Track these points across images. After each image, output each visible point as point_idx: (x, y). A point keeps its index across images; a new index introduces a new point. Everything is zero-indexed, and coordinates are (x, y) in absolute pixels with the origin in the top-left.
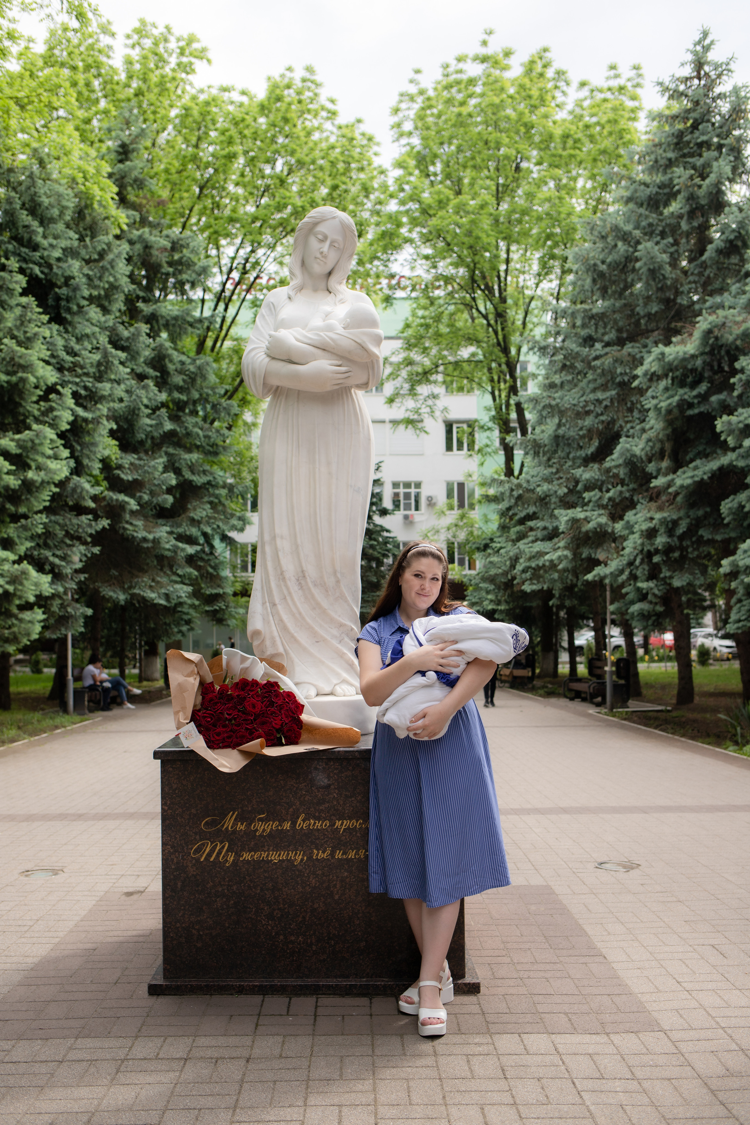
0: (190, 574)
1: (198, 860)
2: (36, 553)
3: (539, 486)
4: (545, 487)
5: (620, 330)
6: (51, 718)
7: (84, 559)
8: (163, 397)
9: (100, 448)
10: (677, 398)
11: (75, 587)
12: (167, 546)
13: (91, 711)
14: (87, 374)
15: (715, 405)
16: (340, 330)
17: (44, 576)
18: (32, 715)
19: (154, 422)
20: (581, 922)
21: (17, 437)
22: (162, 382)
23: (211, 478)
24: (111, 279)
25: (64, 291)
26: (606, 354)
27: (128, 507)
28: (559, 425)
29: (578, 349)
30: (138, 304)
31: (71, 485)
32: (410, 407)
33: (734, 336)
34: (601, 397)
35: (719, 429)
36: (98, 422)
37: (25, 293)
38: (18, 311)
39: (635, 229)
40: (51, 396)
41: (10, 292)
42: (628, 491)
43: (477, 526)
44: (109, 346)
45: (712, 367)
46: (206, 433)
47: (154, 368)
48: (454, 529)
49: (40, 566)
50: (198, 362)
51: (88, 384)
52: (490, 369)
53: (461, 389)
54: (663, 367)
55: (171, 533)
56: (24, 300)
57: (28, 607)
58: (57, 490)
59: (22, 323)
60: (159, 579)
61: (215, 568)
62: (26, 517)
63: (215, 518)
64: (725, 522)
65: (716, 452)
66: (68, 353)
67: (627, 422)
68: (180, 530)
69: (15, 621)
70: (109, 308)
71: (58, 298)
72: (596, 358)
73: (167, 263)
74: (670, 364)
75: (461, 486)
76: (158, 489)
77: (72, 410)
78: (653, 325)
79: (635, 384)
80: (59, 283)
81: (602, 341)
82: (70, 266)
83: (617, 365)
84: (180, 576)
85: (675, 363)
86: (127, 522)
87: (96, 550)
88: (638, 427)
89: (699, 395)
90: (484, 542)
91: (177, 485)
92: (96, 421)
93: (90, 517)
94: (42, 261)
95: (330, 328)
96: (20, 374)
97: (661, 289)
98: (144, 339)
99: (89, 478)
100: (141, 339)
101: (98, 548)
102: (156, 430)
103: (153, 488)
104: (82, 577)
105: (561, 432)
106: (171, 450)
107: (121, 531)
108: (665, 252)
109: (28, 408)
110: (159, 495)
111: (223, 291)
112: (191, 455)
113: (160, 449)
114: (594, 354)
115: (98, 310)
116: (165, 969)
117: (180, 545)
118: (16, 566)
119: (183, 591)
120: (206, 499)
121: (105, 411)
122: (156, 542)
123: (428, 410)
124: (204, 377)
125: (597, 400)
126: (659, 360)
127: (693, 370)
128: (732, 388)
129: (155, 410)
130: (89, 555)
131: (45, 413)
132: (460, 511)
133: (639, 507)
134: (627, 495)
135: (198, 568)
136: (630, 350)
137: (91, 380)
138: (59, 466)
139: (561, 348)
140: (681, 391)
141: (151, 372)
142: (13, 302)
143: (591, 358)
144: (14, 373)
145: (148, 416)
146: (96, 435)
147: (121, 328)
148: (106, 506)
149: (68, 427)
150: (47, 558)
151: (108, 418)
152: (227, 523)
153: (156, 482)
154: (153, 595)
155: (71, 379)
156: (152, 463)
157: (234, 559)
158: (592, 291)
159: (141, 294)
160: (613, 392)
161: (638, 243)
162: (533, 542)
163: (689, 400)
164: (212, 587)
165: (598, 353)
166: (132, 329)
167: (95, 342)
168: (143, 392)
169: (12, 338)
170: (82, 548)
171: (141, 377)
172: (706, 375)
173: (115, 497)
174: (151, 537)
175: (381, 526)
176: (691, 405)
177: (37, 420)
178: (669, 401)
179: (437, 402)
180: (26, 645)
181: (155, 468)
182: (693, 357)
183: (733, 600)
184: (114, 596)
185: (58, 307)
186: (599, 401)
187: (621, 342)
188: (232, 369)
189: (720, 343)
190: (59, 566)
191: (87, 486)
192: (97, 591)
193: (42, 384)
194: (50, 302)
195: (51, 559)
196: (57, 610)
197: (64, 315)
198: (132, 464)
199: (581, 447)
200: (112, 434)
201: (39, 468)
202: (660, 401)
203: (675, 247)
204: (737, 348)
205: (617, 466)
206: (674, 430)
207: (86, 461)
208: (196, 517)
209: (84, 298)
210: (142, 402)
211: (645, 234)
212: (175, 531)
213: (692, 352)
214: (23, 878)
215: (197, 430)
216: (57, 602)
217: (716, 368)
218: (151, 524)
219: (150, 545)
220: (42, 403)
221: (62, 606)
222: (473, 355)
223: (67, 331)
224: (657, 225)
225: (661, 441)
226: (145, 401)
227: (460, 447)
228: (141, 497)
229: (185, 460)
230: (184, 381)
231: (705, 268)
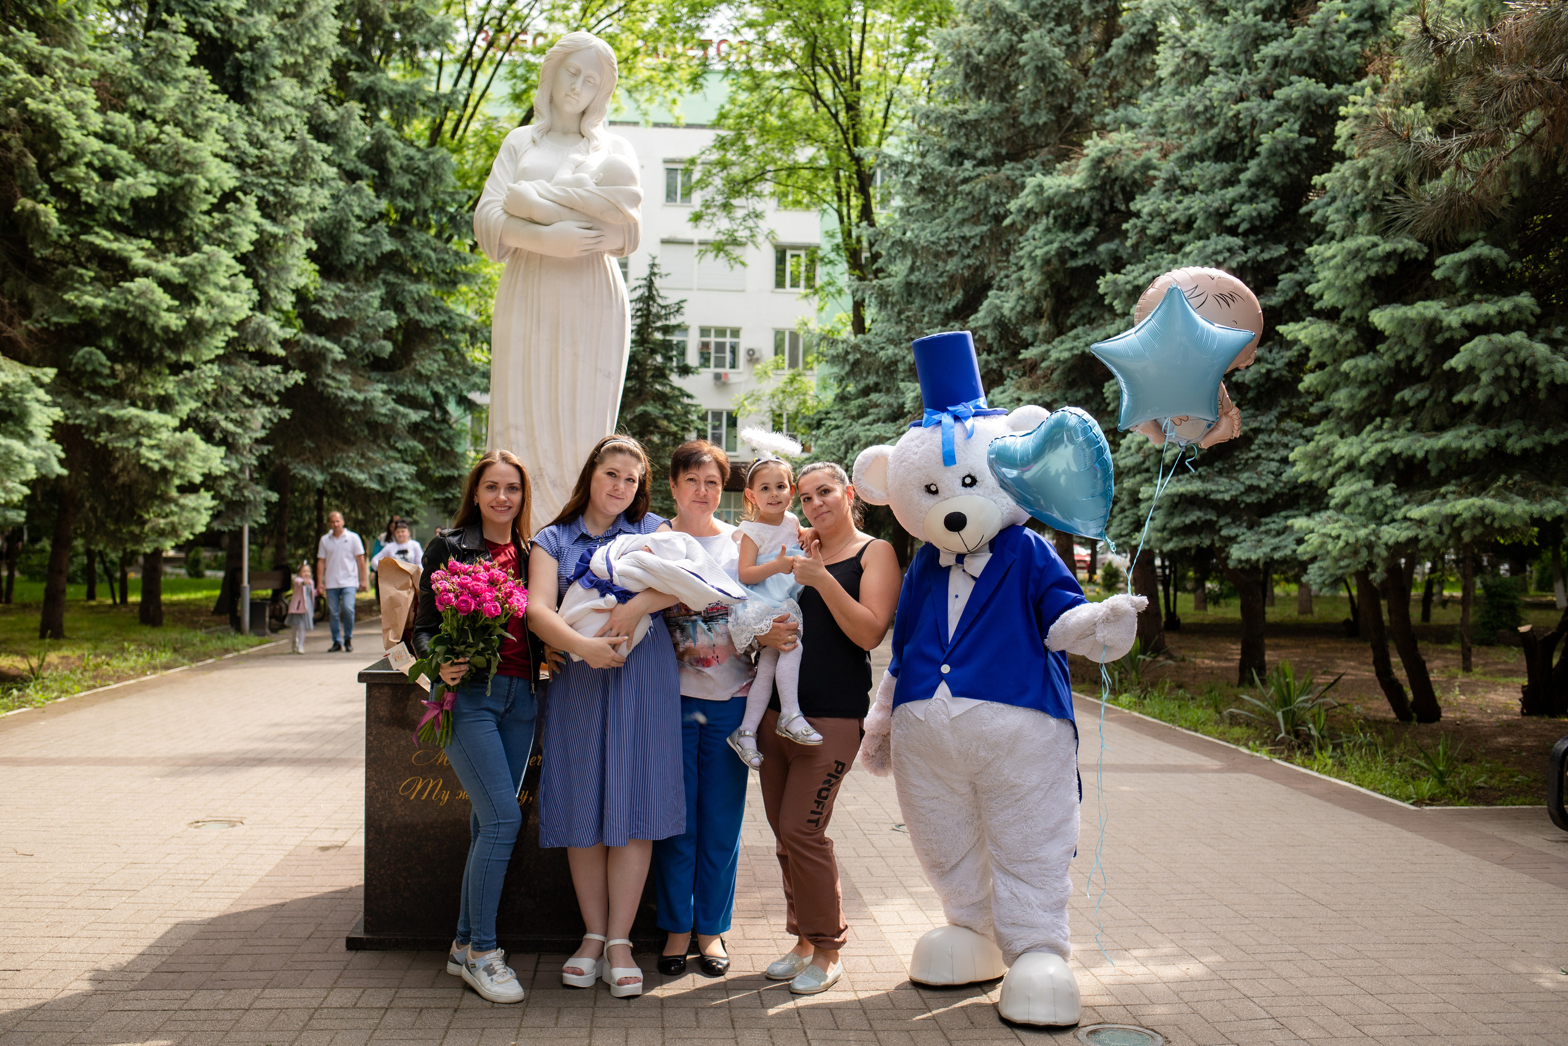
0: (413, 449)
1: (407, 798)
2: (202, 415)
3: (882, 348)
4: (891, 350)
5: (997, 144)
6: (219, 638)
7: (268, 425)
8: (383, 205)
9: (294, 274)
10: (1056, 245)
11: (255, 463)
12: (383, 411)
13: (274, 630)
14: (277, 174)
15: (1104, 257)
16: (592, 186)
17: (215, 449)
18: (192, 634)
19: (368, 240)
20: (858, 885)
21: (182, 260)
22: (382, 186)
23: (446, 318)
24: (313, 42)
25: (248, 56)
26: (978, 176)
27: (331, 356)
28: (912, 269)
29: (941, 168)
30: (350, 74)
31: (253, 324)
32: (722, 228)
33: (1131, 167)
34: (968, 234)
35: (1102, 290)
36: (292, 241)
37: (193, 62)
38: (185, 86)
39: (1022, 10)
40: (228, 206)
41: (173, 59)
42: (996, 360)
43: (811, 393)
44: (309, 136)
45: (1102, 206)
46: (441, 256)
47: (370, 164)
48: (781, 396)
49: (208, 433)
50: (432, 158)
51: (279, 187)
52: (837, 179)
53: (797, 203)
54: (1042, 203)
55: (388, 392)
56: (193, 72)
57: (190, 488)
58: (236, 334)
59: (190, 104)
60: (371, 455)
61: (448, 441)
62: (190, 366)
63: (450, 373)
64: (1110, 408)
65: (1102, 317)
66: (251, 143)
67: (1000, 269)
68: (402, 388)
69: (174, 508)
70: (309, 78)
71: (239, 66)
72: (965, 181)
73: (392, 15)
74: (1050, 199)
75: (794, 336)
76: (372, 332)
77: (256, 224)
78: (1042, 140)
79: (1007, 222)
80: (240, 45)
81: (974, 158)
82: (255, 23)
83: (991, 192)
84: (400, 451)
85: (1056, 199)
86: (328, 376)
87: (286, 413)
88: (1014, 276)
89: (1084, 243)
90: (817, 417)
91: (399, 327)
92: (289, 239)
93: (278, 368)
94: (216, 13)
95: (579, 183)
96: (186, 176)
97: (1051, 94)
98: (357, 123)
99: (276, 314)
100: (353, 124)
101: (289, 411)
102: (372, 251)
103: (366, 330)
104: (265, 449)
105: (913, 278)
106: (391, 278)
107: (320, 388)
108: (1060, 43)
109: (196, 220)
110: (373, 340)
111: (470, 54)
112: (419, 286)
113: (376, 275)
114: (962, 175)
115: (294, 81)
116: (366, 921)
117: (401, 409)
118: (178, 435)
119: (403, 472)
120: (438, 346)
121: (302, 226)
122: (368, 404)
123: (747, 233)
124: (439, 179)
125: (963, 238)
126: (1037, 193)
127: (1079, 209)
128: (1124, 235)
129: (372, 222)
130: (275, 420)
131: (218, 228)
132: (792, 371)
133: (1008, 382)
134: (995, 366)
135: (424, 441)
136: (1009, 172)
137: (283, 182)
138: (238, 303)
139: (920, 166)
140: (1062, 236)
141: (365, 168)
142: (179, 74)
143: (957, 180)
144: (178, 173)
145: (361, 231)
146: (288, 256)
147: (325, 108)
148: (299, 353)
149: (251, 248)
150: (217, 423)
151: (306, 235)
152: (466, 381)
153: (370, 322)
154: (362, 477)
155: (255, 180)
156: (365, 296)
157: (476, 429)
158: (965, 90)
159: (354, 58)
160: (985, 228)
161: (1025, 30)
162: (875, 421)
163: (1073, 248)
164: (443, 467)
165: (967, 174)
166: (340, 110)
167: (289, 128)
168: (355, 198)
169: (176, 125)
170: (266, 410)
171: (352, 176)
172: (1094, 216)
173: (312, 342)
174: (360, 397)
175: (680, 390)
176: (1074, 255)
177: (207, 236)
178: (1046, 249)
179: (761, 223)
180: (188, 540)
181: (369, 303)
182: (1079, 191)
183: (1117, 509)
184: (309, 475)
185: (238, 78)
186: (965, 239)
187: (998, 160)
188: (480, 163)
189: (1113, 176)
190: (233, 434)
191: (275, 327)
192: (284, 469)
193: (216, 189)
194: (228, 71)
195: (223, 424)
196: (229, 494)
197: (247, 90)
198: (337, 296)
199: (940, 300)
200: (310, 255)
201: (211, 303)
202: (1036, 247)
203: (1074, 38)
204: (1135, 183)
205: (985, 327)
206: (1053, 286)
207: (273, 293)
208: (423, 372)
209: (276, 68)
210: (352, 212)
211: (1035, 17)
212: (395, 389)
213: (1078, 185)
214: (192, 830)
215: (428, 251)
216: (229, 483)
217: (1107, 208)
218: (361, 380)
219: (359, 408)
220: (215, 215)
221: (236, 488)
222: (812, 160)
223: (251, 114)
224: (1052, 6)
225: (1037, 300)
226: (357, 211)
227: (795, 284)
228: (348, 342)
229: (411, 292)
230: (411, 182)
231: (1111, 69)
